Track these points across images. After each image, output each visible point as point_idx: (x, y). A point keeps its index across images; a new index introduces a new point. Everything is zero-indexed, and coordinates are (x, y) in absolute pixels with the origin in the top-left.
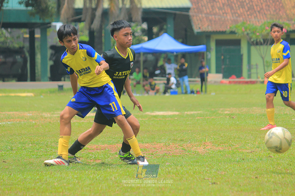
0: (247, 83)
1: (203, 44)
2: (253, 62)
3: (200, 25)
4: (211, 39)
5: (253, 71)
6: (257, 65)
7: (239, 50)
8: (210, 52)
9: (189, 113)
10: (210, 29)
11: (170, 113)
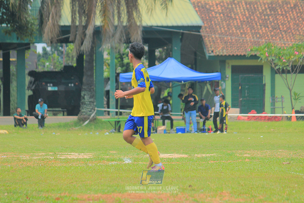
0: (270, 119)
1: (217, 72)
2: (278, 94)
3: (213, 49)
4: (227, 65)
5: (278, 105)
6: (282, 97)
7: (261, 79)
8: (225, 81)
9: (199, 156)
10: (225, 53)
11: (176, 156)
